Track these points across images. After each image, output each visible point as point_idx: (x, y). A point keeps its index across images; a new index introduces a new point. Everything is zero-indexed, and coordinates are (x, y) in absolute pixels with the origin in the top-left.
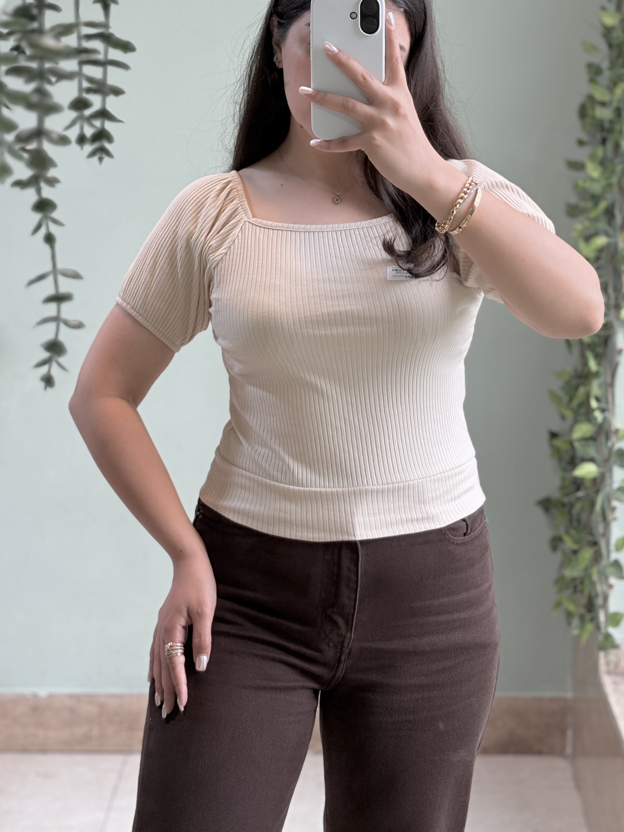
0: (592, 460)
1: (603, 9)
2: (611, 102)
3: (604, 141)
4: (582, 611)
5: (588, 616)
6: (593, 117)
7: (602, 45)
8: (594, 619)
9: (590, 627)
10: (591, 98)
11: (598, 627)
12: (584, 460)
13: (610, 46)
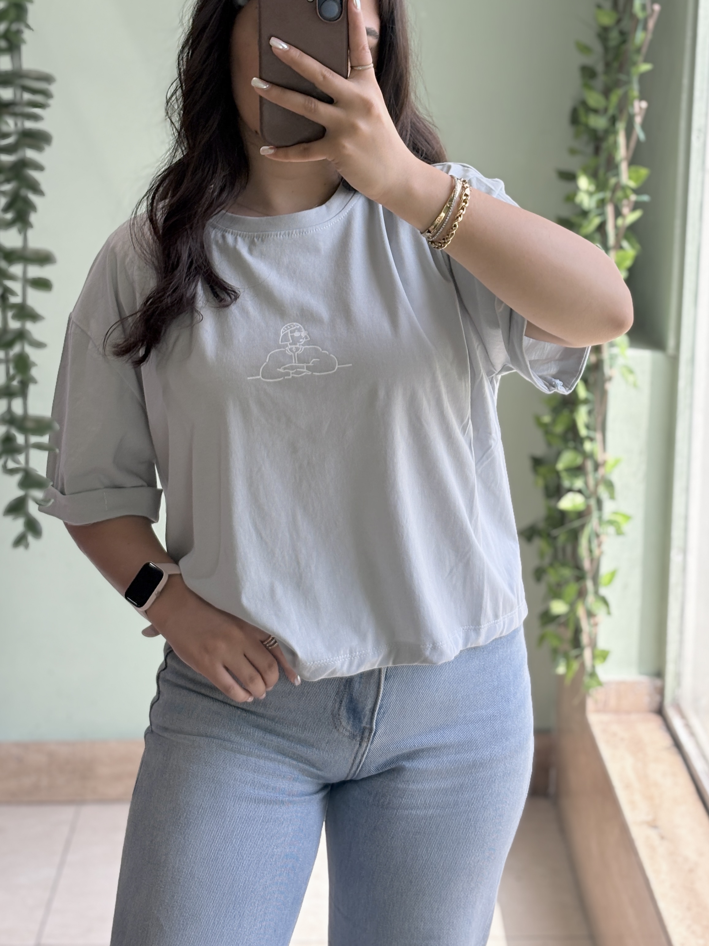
0: (580, 491)
1: (599, 7)
2: (606, 110)
3: (597, 150)
4: (566, 646)
5: (574, 652)
6: (587, 126)
7: (597, 47)
8: (579, 656)
9: (575, 665)
10: (584, 103)
11: (582, 665)
12: (570, 490)
13: (606, 49)
